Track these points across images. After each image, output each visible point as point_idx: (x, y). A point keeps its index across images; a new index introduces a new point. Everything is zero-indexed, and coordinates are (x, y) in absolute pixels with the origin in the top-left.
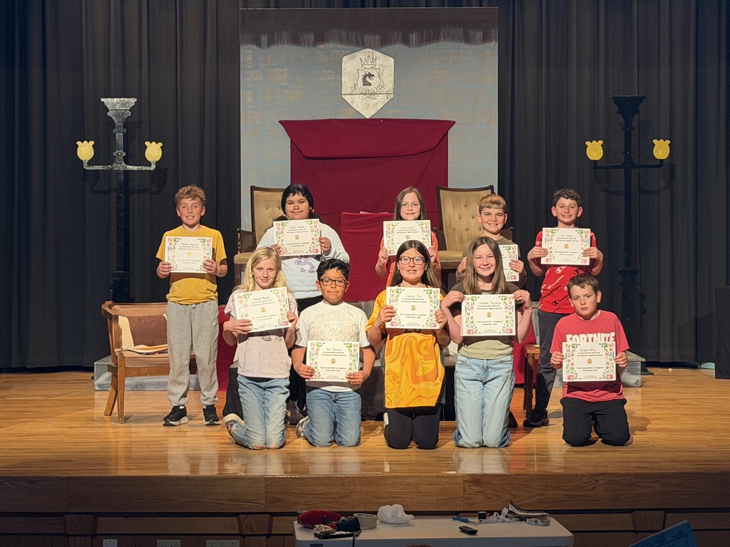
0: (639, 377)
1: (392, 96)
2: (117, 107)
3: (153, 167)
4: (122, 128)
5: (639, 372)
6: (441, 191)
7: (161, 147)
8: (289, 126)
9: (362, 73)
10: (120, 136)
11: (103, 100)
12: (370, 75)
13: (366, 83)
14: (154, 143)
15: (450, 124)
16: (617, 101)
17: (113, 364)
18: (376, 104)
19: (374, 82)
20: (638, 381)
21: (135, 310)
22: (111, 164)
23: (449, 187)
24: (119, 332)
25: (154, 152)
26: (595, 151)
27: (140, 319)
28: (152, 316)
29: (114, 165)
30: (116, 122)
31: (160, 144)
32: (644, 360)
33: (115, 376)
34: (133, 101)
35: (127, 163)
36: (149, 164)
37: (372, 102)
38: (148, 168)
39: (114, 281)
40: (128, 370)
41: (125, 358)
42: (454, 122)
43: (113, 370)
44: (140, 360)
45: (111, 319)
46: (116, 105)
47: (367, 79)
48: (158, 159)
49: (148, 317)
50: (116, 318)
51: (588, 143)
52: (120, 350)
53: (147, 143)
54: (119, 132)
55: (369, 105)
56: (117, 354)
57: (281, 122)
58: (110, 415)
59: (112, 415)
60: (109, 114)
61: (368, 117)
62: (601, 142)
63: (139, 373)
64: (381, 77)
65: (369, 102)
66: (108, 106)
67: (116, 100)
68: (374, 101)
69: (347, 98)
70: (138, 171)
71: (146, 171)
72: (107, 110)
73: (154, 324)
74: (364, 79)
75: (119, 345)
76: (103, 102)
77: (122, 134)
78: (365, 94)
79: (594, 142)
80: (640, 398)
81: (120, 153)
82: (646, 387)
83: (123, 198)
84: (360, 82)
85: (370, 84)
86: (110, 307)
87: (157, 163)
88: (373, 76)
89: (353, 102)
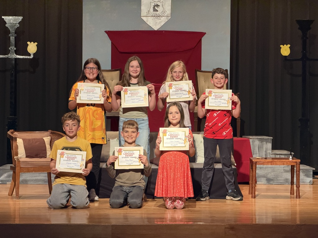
0: (311, 179)
1: (170, 18)
2: (11, 21)
3: (32, 57)
4: (14, 33)
5: (312, 176)
6: (198, 73)
7: (37, 45)
8: (111, 34)
9: (153, 4)
10: (13, 38)
11: (3, 17)
12: (158, 6)
13: (155, 10)
14: (32, 43)
15: (203, 34)
16: (298, 22)
17: (13, 166)
18: (160, 22)
19: (160, 9)
20: (311, 181)
21: (27, 135)
22: (8, 54)
23: (202, 70)
24: (17, 147)
25: (32, 48)
26: (285, 50)
27: (29, 140)
28: (36, 139)
29: (9, 55)
30: (11, 30)
31: (36, 43)
32: (314, 169)
33: (14, 172)
34: (20, 18)
35: (17, 54)
36: (29, 55)
37: (158, 21)
38: (28, 57)
39: (8, 122)
40: (22, 168)
41: (20, 161)
42: (205, 33)
43: (13, 169)
44: (29, 163)
45: (12, 140)
46: (12, 21)
47: (156, 8)
48: (35, 52)
49: (34, 139)
50: (16, 139)
51: (281, 46)
52: (17, 157)
53: (28, 43)
54: (12, 36)
55: (157, 23)
56: (16, 159)
57: (106, 32)
58: (12, 195)
59: (12, 196)
60: (7, 25)
61: (156, 29)
62: (289, 46)
63: (28, 170)
64: (164, 7)
65: (157, 21)
66: (6, 21)
67: (11, 17)
68: (160, 20)
69: (144, 19)
70: (23, 59)
71: (28, 58)
72: (6, 23)
73: (37, 143)
74: (154, 8)
75: (17, 155)
76: (3, 19)
77: (14, 37)
78: (154, 16)
79: (285, 45)
80: (312, 189)
81: (13, 48)
82: (315, 184)
83: (14, 74)
84: (152, 10)
85: (157, 11)
86: (12, 133)
87: (34, 54)
88: (159, 6)
89: (147, 21)
